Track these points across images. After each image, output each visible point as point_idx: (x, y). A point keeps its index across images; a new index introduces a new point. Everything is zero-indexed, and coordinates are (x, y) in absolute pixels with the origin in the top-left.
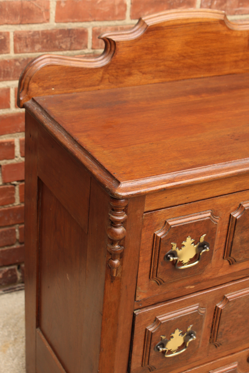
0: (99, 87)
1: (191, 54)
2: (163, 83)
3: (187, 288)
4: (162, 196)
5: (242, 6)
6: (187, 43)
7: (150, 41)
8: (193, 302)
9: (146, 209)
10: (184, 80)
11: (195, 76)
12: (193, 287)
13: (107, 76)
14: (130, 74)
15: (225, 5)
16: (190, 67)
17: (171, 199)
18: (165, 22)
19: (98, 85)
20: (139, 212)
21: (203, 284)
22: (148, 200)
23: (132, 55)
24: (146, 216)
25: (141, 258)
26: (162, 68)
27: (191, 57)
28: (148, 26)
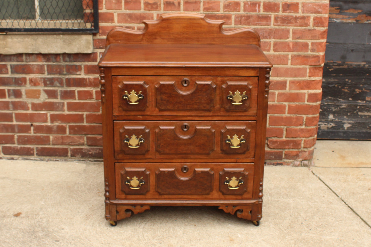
0: (141, 43)
1: (187, 32)
2: (173, 44)
3: (139, 116)
4: (119, 70)
5: (260, 21)
6: (184, 27)
7: (164, 24)
8: (142, 124)
9: (113, 74)
10: (184, 44)
11: (190, 43)
12: (141, 117)
13: (144, 38)
14: (156, 39)
15: (249, 20)
16: (187, 38)
17: (124, 72)
18: (171, 17)
19: (140, 42)
20: (109, 75)
21: (146, 117)
22: (113, 70)
23: (156, 30)
24: (113, 77)
25: (114, 96)
26: (172, 37)
27: (187, 34)
28: (163, 18)
